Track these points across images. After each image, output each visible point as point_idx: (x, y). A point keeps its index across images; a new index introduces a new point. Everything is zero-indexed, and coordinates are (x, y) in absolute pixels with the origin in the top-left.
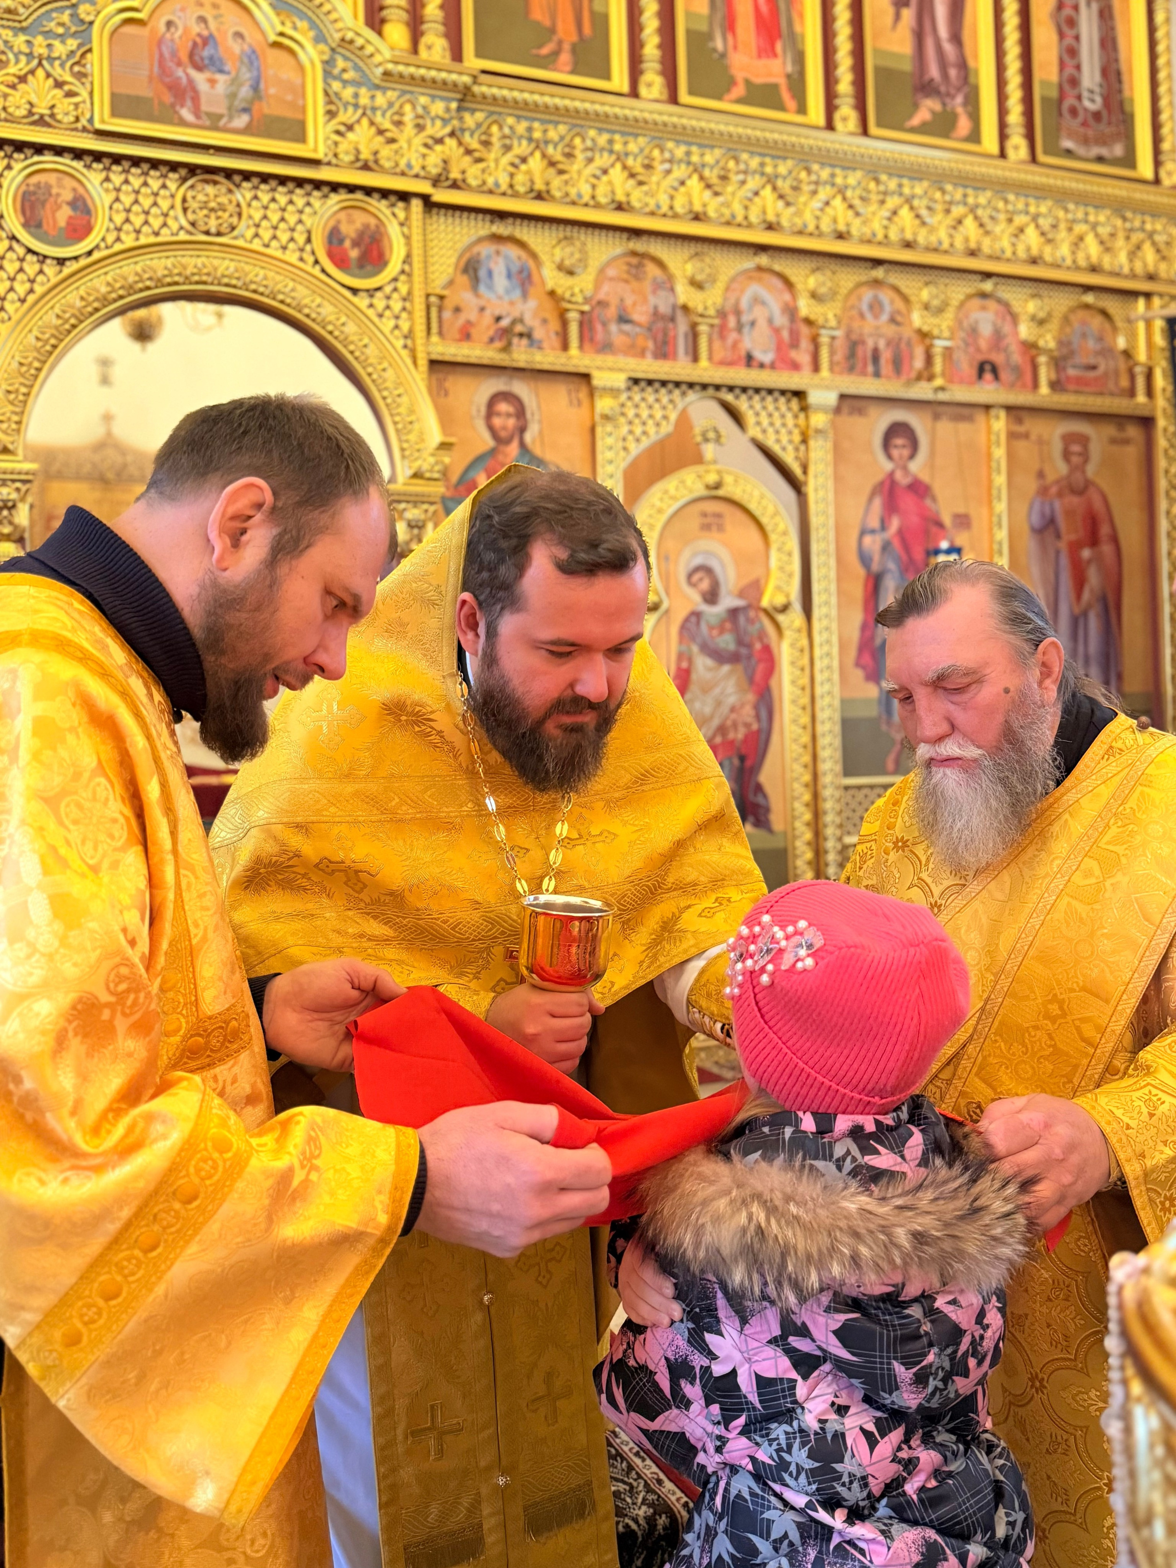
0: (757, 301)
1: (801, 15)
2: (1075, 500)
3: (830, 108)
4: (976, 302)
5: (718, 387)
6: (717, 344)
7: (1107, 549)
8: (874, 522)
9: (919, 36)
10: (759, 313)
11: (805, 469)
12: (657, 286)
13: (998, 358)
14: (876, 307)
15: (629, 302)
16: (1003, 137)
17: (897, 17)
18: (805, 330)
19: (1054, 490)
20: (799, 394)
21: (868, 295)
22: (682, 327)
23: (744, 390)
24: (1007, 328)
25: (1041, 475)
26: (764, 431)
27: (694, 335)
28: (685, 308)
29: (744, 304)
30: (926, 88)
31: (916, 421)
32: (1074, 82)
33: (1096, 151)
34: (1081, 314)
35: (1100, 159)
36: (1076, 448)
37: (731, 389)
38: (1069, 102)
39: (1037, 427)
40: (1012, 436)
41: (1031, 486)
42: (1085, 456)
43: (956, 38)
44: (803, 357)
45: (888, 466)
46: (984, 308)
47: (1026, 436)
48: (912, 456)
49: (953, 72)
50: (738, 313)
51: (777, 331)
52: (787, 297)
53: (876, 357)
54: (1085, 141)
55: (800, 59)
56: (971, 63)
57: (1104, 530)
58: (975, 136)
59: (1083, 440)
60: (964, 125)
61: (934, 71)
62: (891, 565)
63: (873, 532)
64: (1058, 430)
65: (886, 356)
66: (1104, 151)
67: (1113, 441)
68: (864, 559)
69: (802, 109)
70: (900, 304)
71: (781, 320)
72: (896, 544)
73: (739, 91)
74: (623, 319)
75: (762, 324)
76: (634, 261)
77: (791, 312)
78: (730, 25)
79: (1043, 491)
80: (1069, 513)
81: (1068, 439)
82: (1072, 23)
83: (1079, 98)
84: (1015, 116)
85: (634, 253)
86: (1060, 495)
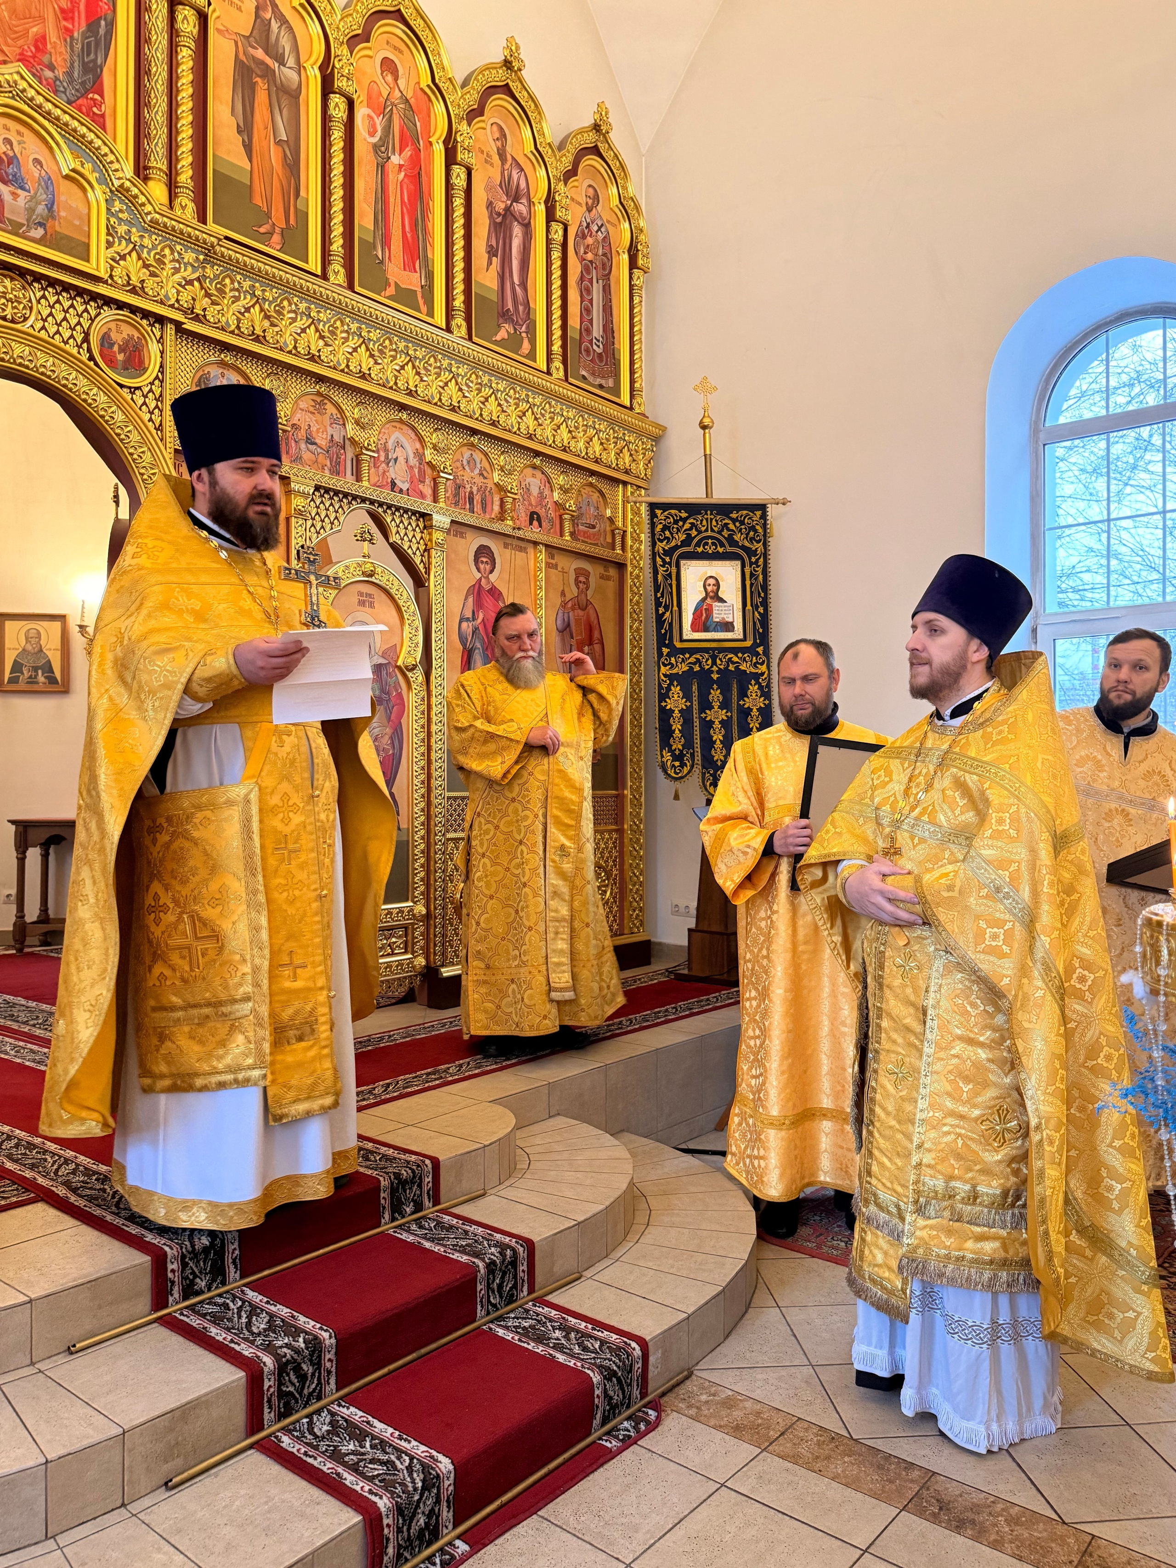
0: (398, 444)
1: (432, 246)
2: (581, 613)
3: (449, 317)
4: (529, 471)
5: (372, 502)
6: (373, 470)
7: (597, 647)
8: (469, 614)
9: (502, 278)
10: (399, 453)
11: (428, 570)
12: (333, 422)
13: (542, 512)
14: (471, 461)
15: (314, 429)
16: (549, 360)
17: (490, 263)
18: (429, 471)
19: (570, 605)
20: (423, 515)
21: (467, 453)
22: (350, 453)
23: (389, 507)
24: (547, 492)
25: (563, 594)
26: (402, 539)
27: (357, 461)
28: (352, 440)
29: (390, 445)
30: (505, 315)
31: (494, 545)
32: (589, 331)
33: (598, 381)
34: (588, 489)
35: (601, 387)
36: (582, 579)
37: (381, 504)
38: (586, 344)
39: (562, 561)
40: (548, 565)
41: (558, 601)
42: (588, 584)
43: (524, 285)
44: (428, 491)
45: (478, 576)
46: (534, 476)
47: (556, 566)
48: (491, 572)
49: (521, 308)
50: (386, 451)
51: (411, 468)
52: (418, 445)
53: (471, 499)
54: (593, 374)
55: (430, 276)
56: (532, 305)
57: (596, 635)
58: (532, 355)
59: (587, 575)
60: (526, 346)
61: (510, 305)
62: (478, 645)
63: (468, 619)
64: (573, 565)
65: (477, 498)
66: (603, 382)
67: (602, 577)
68: (462, 639)
69: (431, 314)
70: (485, 464)
71: (413, 461)
72: (481, 628)
73: (391, 291)
74: (310, 441)
75: (401, 460)
76: (319, 399)
77: (420, 456)
78: (386, 242)
79: (564, 605)
80: (577, 621)
81: (579, 572)
82: (589, 291)
83: (591, 342)
84: (556, 347)
85: (319, 394)
86: (573, 608)
